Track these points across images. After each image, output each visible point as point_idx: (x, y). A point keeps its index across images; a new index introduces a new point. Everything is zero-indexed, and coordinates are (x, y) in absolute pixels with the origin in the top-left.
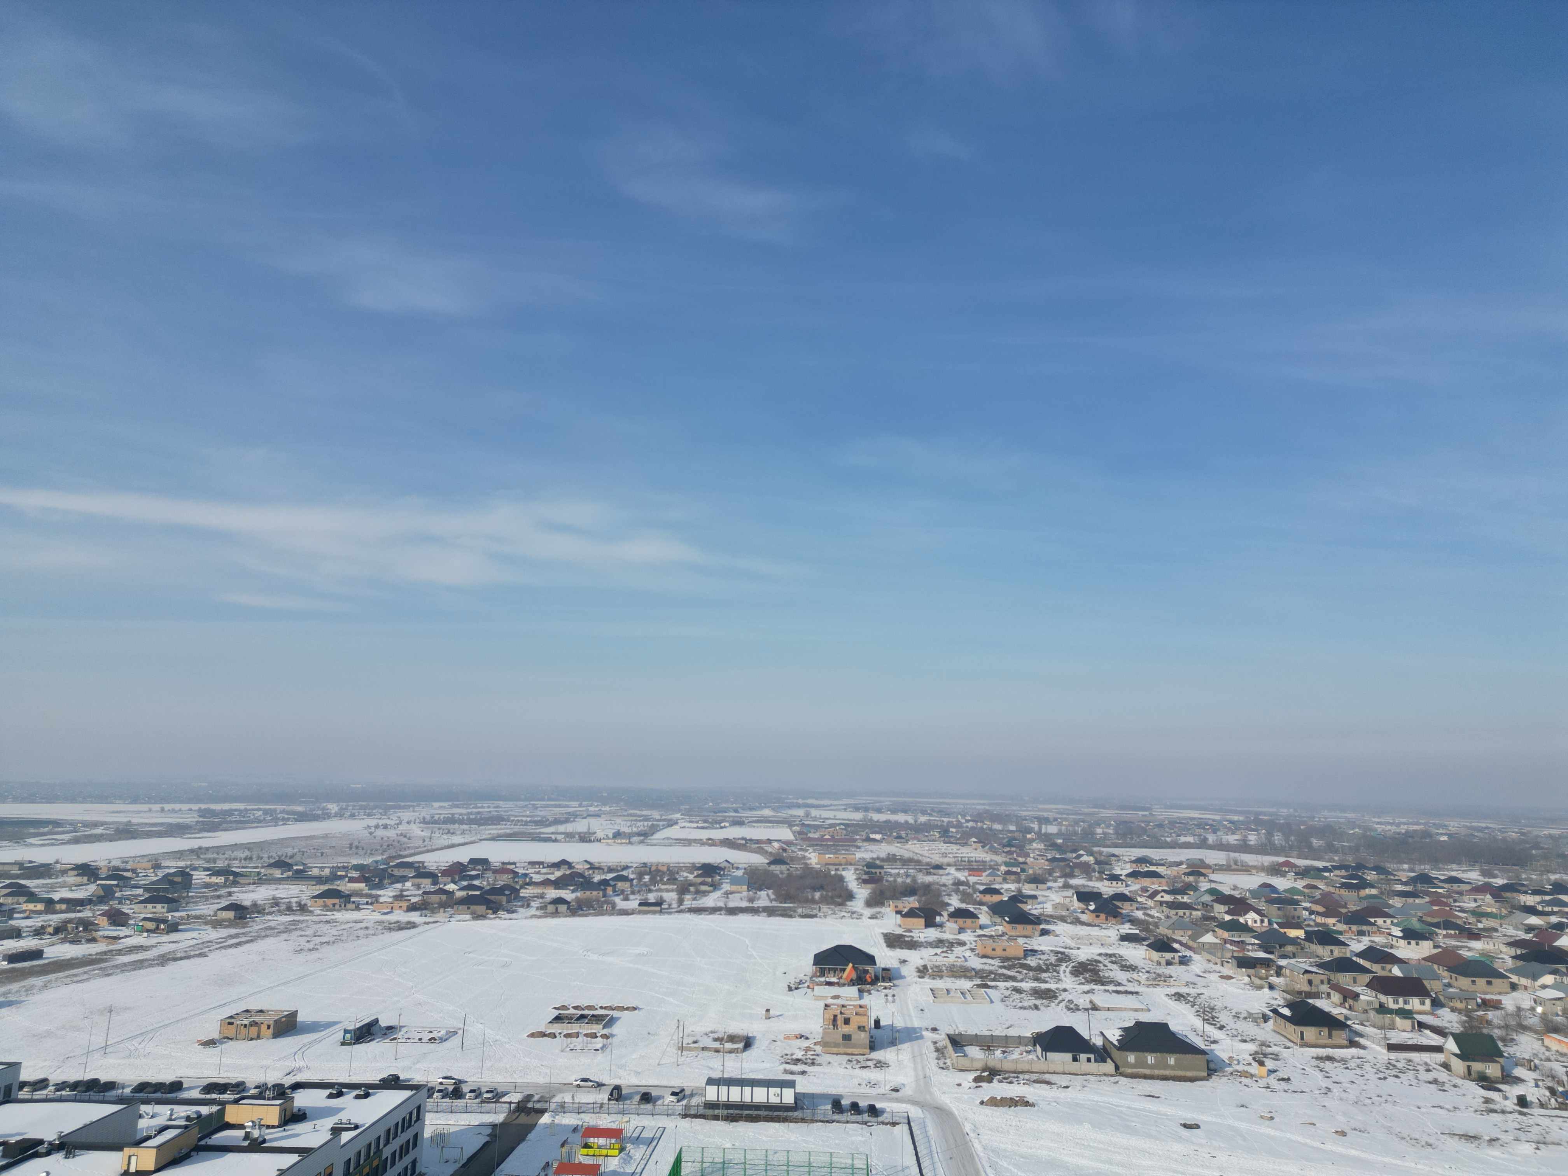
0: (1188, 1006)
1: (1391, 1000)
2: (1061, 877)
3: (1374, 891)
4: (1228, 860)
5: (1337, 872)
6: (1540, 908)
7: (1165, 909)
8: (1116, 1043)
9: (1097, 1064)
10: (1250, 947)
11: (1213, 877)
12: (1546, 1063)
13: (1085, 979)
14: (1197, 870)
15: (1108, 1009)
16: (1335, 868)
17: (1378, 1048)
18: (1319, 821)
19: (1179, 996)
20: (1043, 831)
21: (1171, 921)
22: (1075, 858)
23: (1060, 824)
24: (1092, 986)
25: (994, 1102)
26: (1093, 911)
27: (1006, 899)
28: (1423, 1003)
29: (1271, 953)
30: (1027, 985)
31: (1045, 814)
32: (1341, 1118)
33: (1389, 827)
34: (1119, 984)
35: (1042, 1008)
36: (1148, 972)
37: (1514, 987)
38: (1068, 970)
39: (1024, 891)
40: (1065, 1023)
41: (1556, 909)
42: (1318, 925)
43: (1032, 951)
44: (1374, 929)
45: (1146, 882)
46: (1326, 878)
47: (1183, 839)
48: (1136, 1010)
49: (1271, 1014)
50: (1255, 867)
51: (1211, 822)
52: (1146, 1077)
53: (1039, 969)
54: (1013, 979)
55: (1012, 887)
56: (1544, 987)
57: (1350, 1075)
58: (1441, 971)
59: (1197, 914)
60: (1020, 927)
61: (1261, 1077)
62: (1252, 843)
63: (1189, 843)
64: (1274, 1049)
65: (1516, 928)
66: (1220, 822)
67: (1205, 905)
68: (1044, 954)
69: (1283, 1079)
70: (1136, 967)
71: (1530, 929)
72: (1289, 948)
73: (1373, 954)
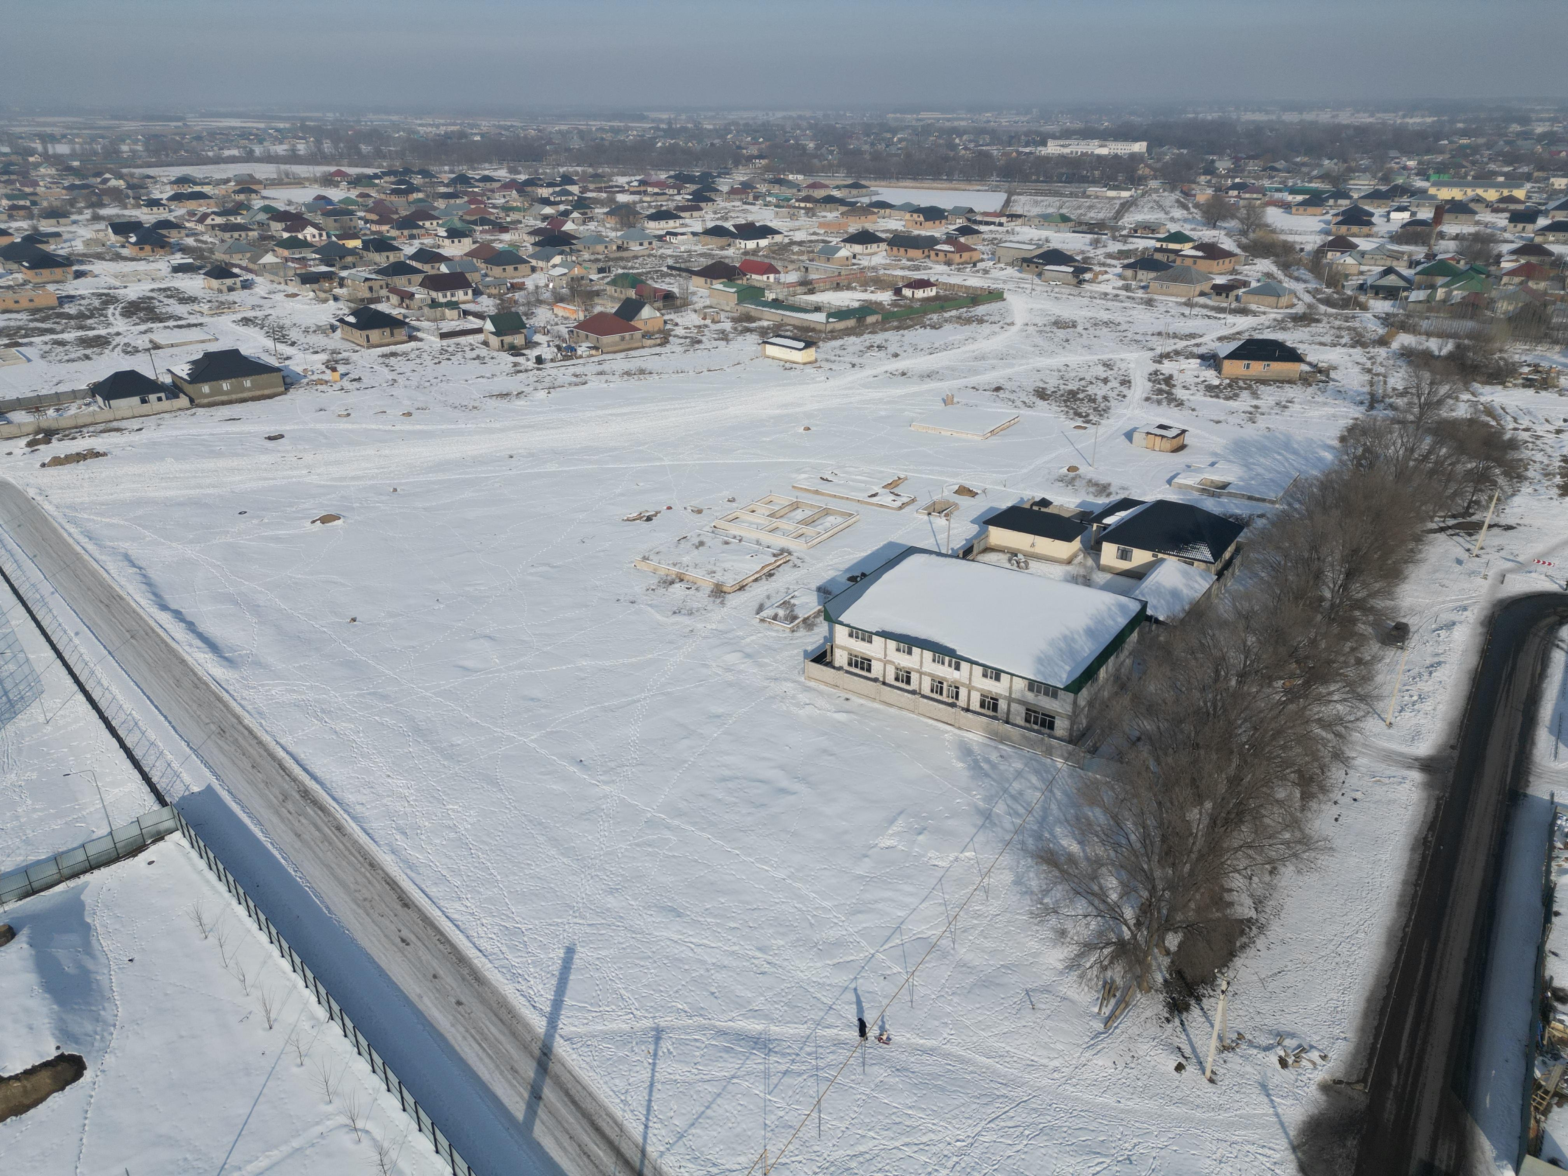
0: (257, 329)
1: (440, 294)
2: (87, 207)
3: (421, 195)
4: (279, 173)
5: (387, 179)
6: (552, 199)
7: (218, 233)
8: (187, 377)
9: (169, 402)
10: (312, 263)
11: (265, 193)
12: (555, 327)
13: (140, 318)
14: (247, 186)
15: (172, 346)
16: (385, 174)
17: (433, 338)
18: (366, 125)
19: (246, 321)
20: (51, 151)
21: (226, 246)
22: (101, 183)
23: (72, 142)
24: (150, 325)
25: (57, 462)
26: (134, 244)
27: (19, 240)
28: (466, 294)
29: (332, 266)
30: (66, 336)
31: (48, 130)
32: (407, 402)
33: (430, 129)
34: (180, 318)
35: (94, 357)
36: (209, 301)
37: (534, 269)
38: (117, 313)
39: (42, 229)
40: (126, 367)
41: (563, 198)
42: (373, 233)
43: (68, 297)
44: (423, 231)
45: (192, 205)
46: (377, 185)
47: (227, 153)
48: (203, 342)
49: (338, 324)
50: (307, 179)
51: (255, 131)
52: (223, 403)
53: (81, 316)
54: (52, 331)
55: (24, 224)
56: (554, 266)
57: (411, 365)
58: (480, 264)
59: (253, 235)
60: (46, 273)
61: (335, 382)
62: (301, 153)
63: (234, 156)
64: (345, 355)
65: (535, 219)
66: (265, 130)
67: (261, 224)
68: (84, 298)
69: (355, 380)
70: (196, 298)
71: (545, 218)
72: (349, 259)
73: (424, 255)
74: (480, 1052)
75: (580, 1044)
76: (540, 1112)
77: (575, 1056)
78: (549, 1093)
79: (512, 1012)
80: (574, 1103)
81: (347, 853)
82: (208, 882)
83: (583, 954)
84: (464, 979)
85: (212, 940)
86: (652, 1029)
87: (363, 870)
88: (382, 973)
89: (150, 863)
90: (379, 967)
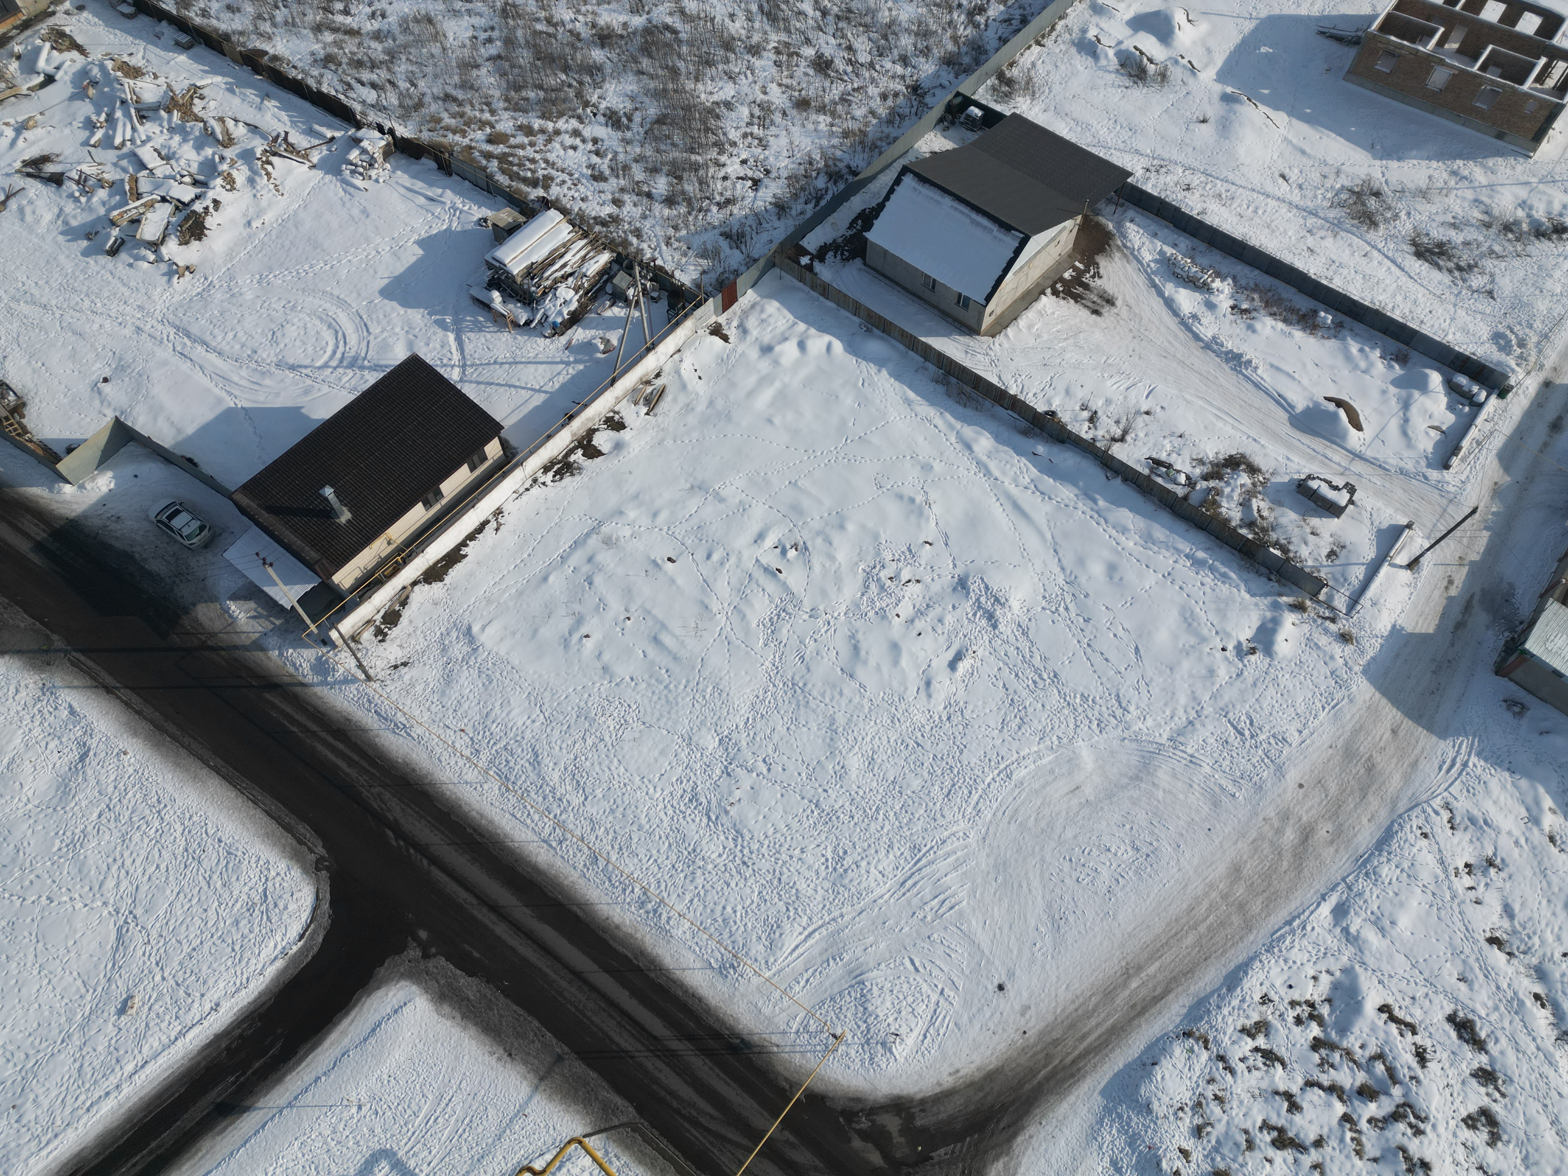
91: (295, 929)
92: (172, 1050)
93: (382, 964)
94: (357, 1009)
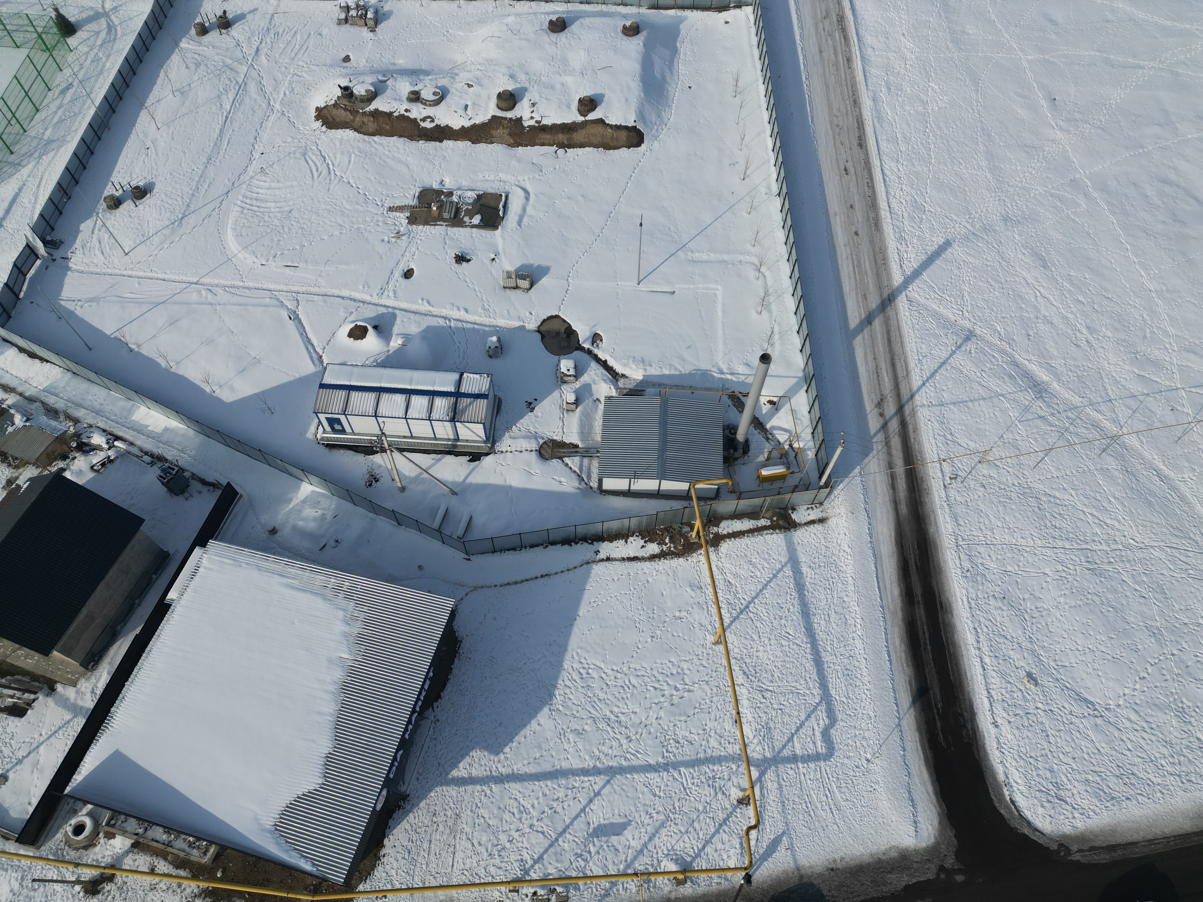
74: (852, 273)
75: (915, 308)
76: (865, 331)
77: (907, 314)
78: (877, 323)
79: (885, 259)
80: (889, 340)
81: (844, 83)
82: (753, 56)
83: (956, 251)
84: (868, 220)
85: (737, 101)
86: (969, 331)
87: (848, 102)
88: (821, 184)
89: (727, 23)
90: (822, 178)
91: (1022, 802)
92: (983, 687)
93: (955, 837)
94: (935, 801)
